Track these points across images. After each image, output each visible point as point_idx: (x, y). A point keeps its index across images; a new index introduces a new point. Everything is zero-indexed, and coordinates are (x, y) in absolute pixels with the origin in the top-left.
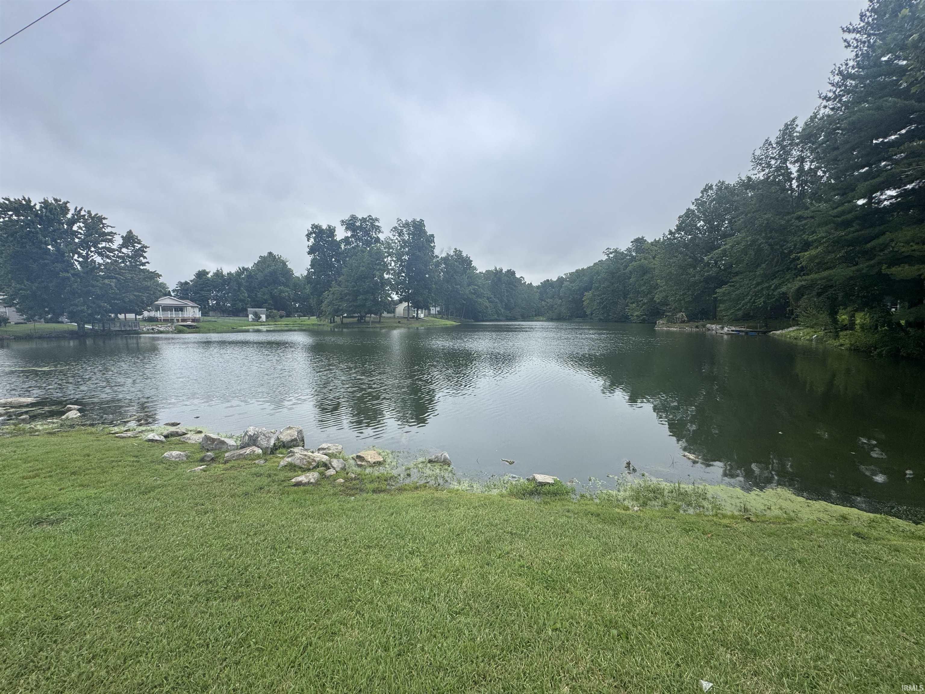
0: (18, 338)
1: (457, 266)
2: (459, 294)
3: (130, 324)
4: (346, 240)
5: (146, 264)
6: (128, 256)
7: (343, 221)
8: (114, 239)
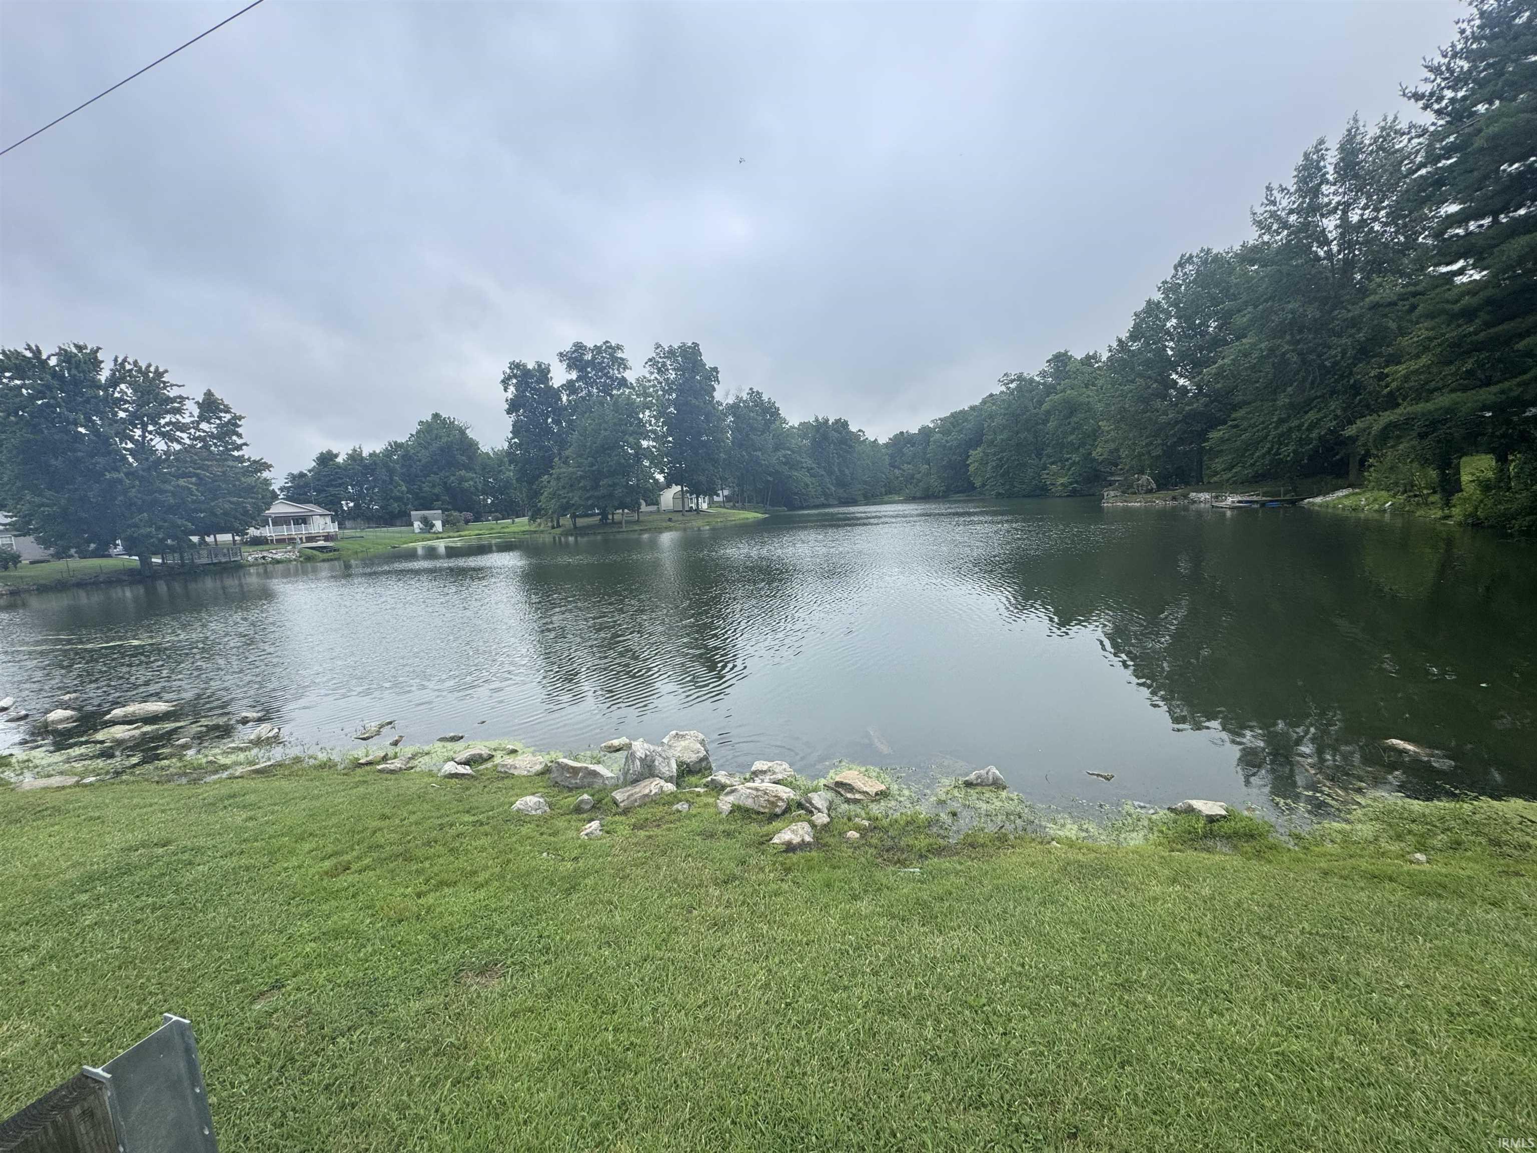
0: (43, 589)
1: (754, 419)
2: (762, 466)
3: (225, 551)
4: (570, 386)
5: (244, 447)
6: (213, 436)
7: (561, 354)
8: (185, 407)
